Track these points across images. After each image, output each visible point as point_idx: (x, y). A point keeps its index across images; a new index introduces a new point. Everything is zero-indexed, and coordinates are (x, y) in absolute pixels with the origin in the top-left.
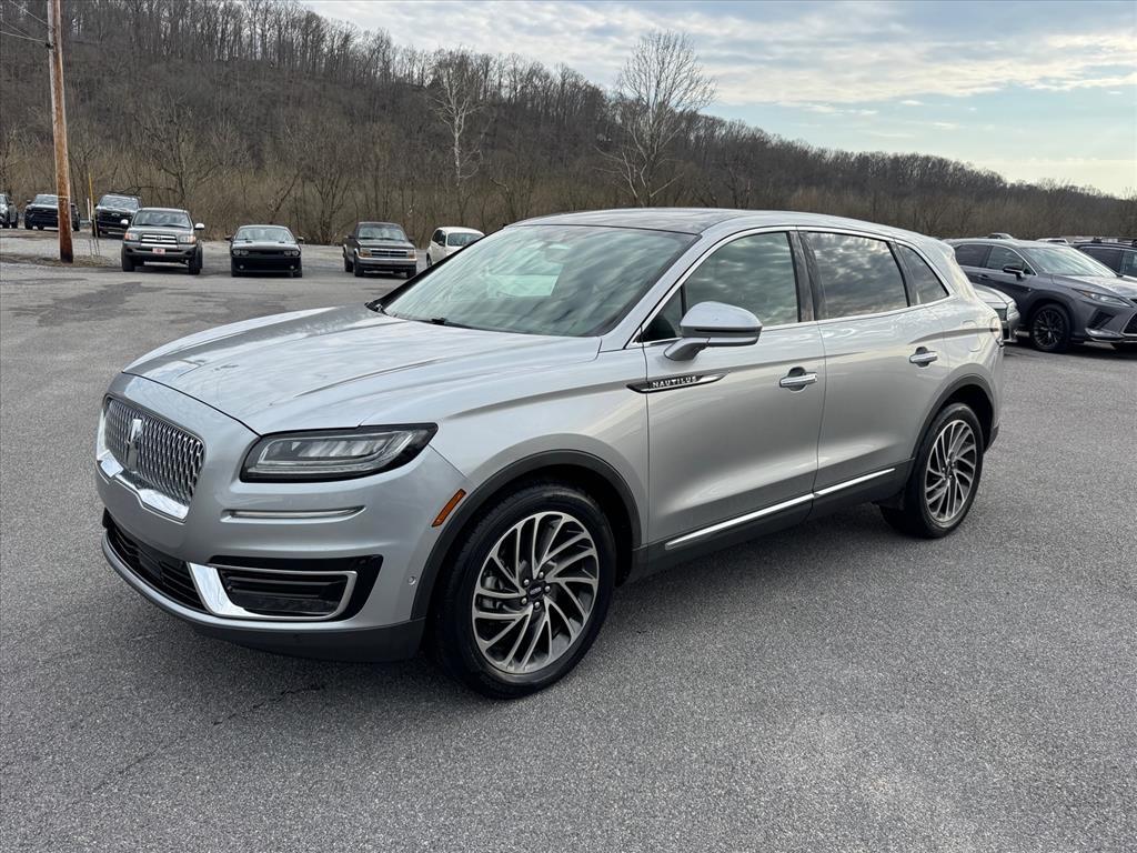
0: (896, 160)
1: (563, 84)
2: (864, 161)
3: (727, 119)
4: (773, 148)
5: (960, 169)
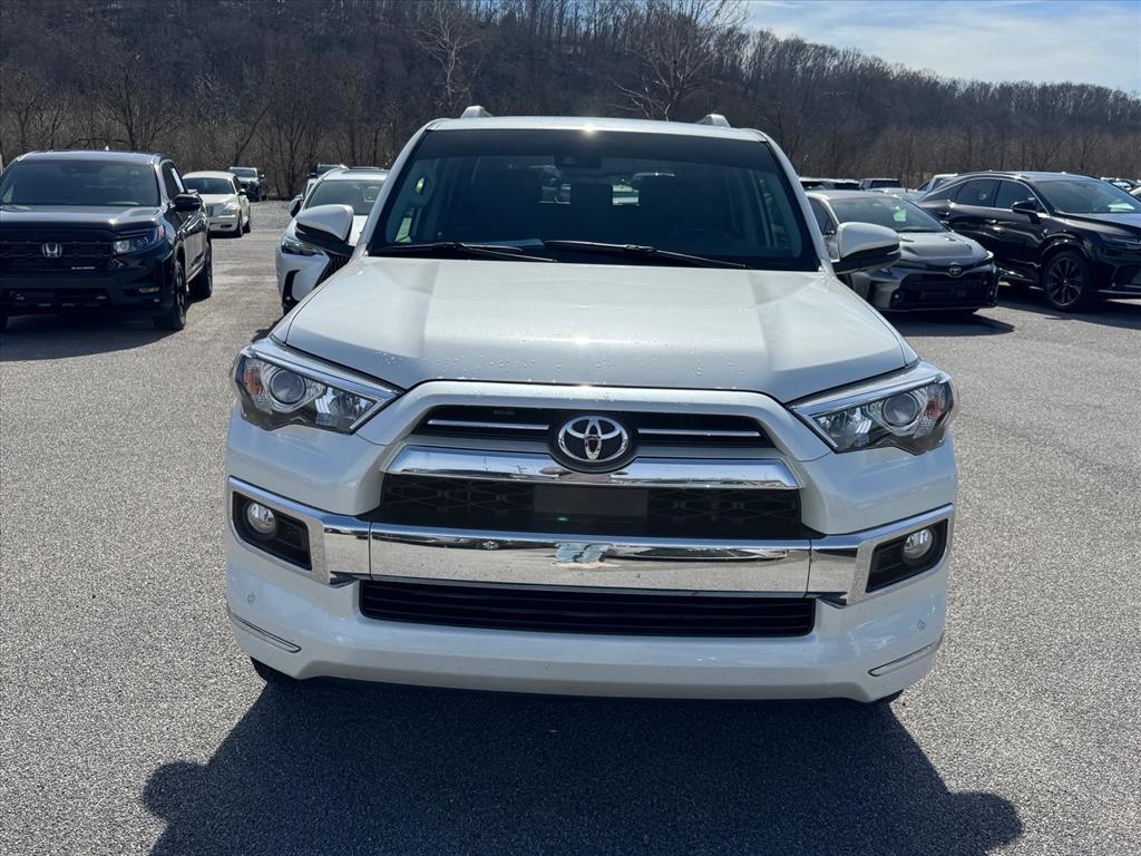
0: (1044, 89)
1: (649, 15)
2: (1006, 91)
3: (840, 48)
4: (894, 79)
5: (1120, 98)
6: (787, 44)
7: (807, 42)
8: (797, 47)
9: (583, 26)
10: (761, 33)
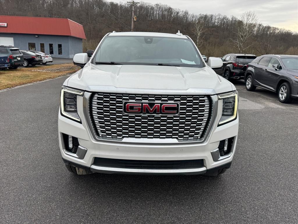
1: (232, 21)
3: (280, 28)
6: (266, 27)
7: (271, 26)
8: (269, 28)
9: (216, 24)
10: (259, 25)
